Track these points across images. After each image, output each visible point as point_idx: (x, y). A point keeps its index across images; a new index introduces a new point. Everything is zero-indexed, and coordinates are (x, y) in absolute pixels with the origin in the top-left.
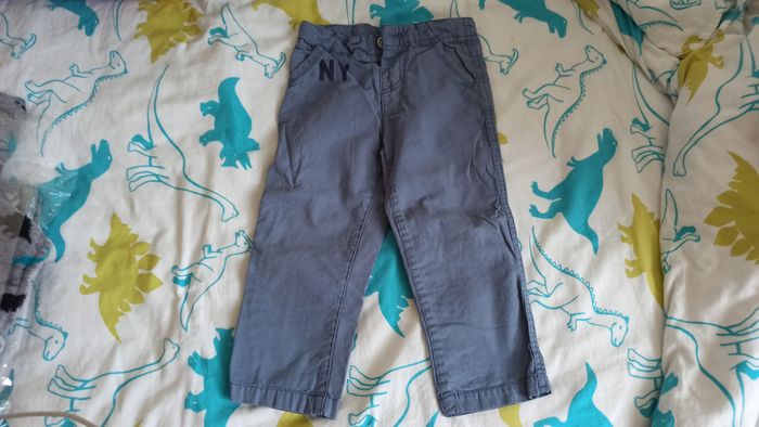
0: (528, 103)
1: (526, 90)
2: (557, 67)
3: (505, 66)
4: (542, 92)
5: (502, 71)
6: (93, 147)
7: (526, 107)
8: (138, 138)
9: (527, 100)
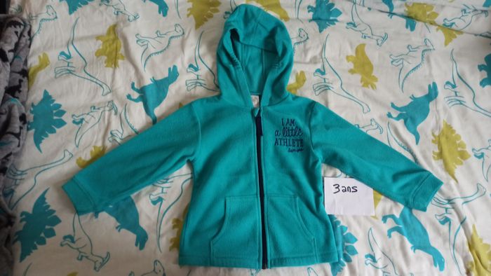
0: (392, 62)
1: (391, 55)
2: (408, 47)
3: (380, 42)
4: (401, 57)
5: (378, 44)
6: (170, 69)
7: (390, 64)
8: (191, 66)
9: (391, 60)
